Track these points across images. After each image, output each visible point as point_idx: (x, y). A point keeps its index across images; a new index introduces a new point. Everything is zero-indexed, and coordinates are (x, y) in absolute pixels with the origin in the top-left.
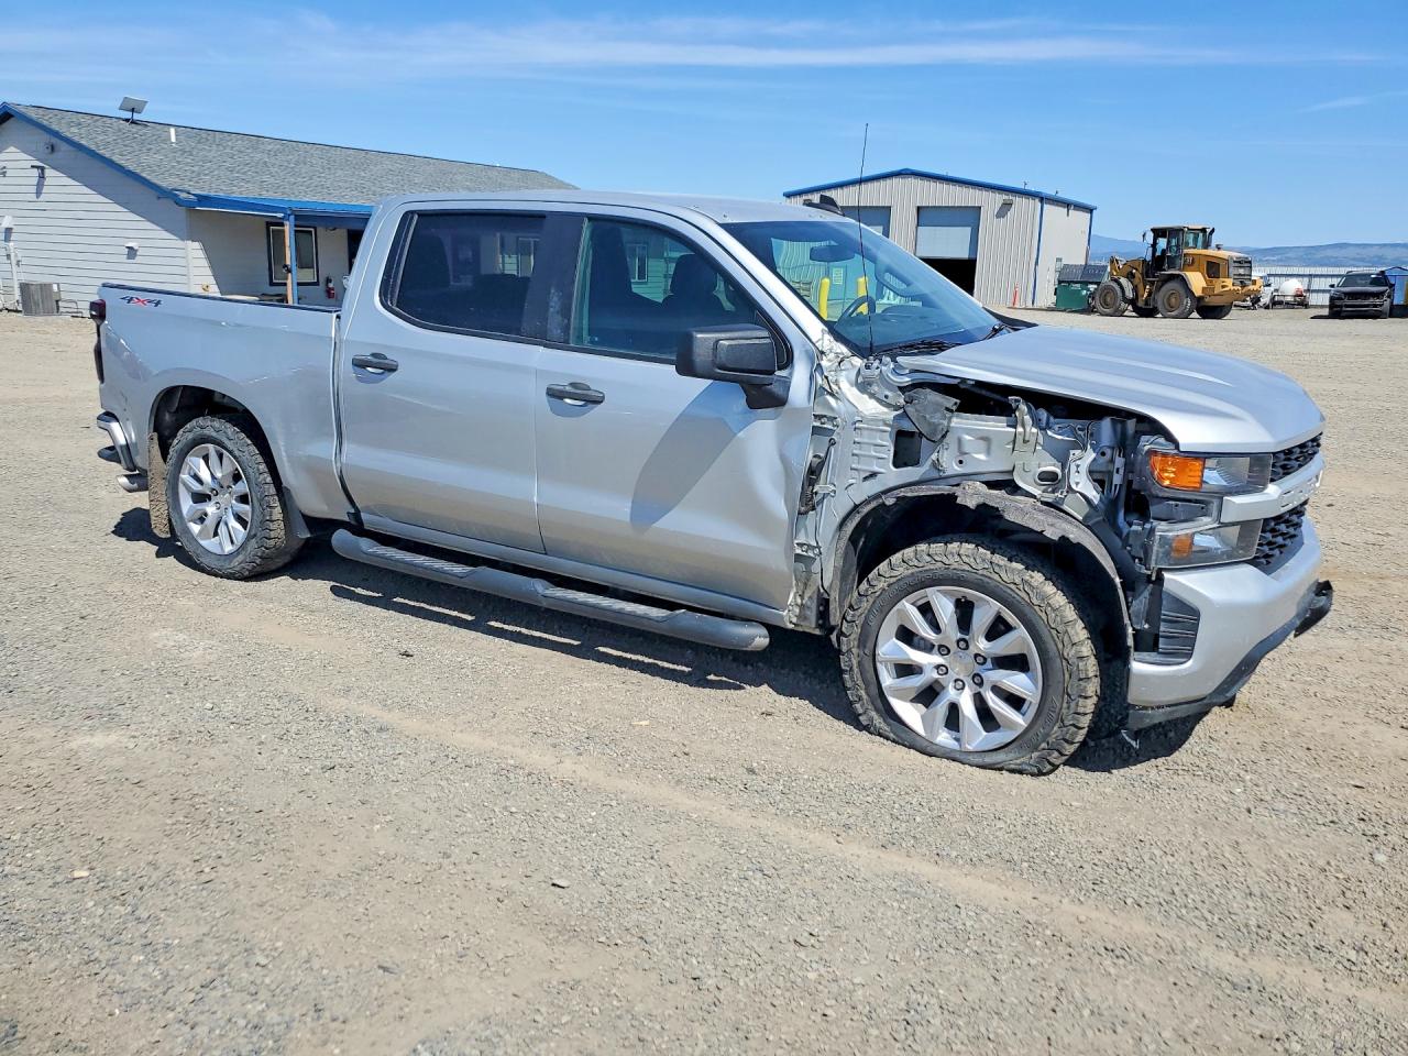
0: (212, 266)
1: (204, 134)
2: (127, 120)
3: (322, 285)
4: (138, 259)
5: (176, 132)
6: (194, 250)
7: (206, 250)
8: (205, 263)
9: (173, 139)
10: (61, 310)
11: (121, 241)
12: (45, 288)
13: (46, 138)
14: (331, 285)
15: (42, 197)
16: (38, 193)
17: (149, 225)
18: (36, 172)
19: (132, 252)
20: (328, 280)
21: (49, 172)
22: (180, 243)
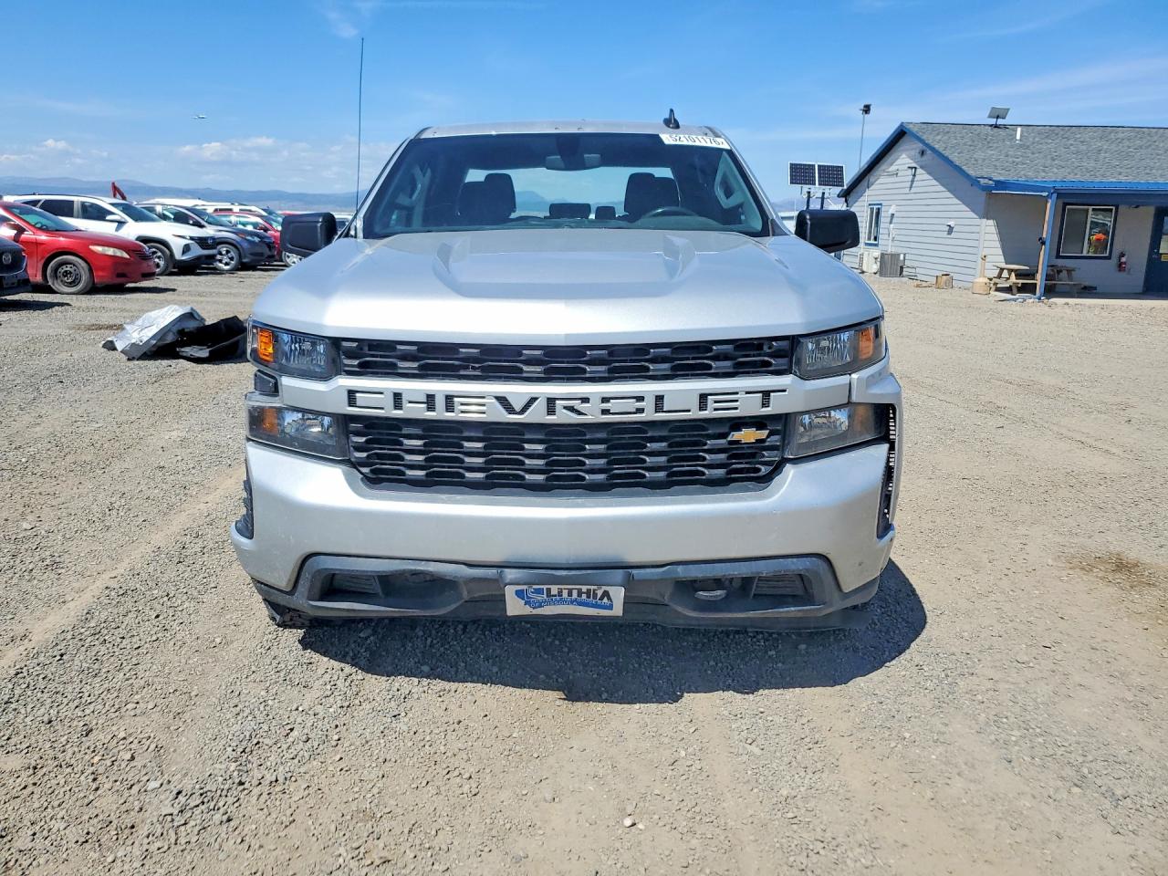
0: (1002, 240)
1: (1057, 130)
2: (991, 126)
3: (1114, 261)
4: (953, 235)
5: (1022, 132)
6: (989, 227)
7: (998, 226)
8: (996, 237)
9: (1018, 137)
10: (904, 273)
11: (943, 221)
12: (895, 256)
13: (920, 145)
14: (1123, 259)
15: (913, 190)
16: (911, 187)
17: (964, 207)
18: (910, 172)
19: (951, 229)
20: (1122, 255)
21: (919, 171)
22: (978, 221)
